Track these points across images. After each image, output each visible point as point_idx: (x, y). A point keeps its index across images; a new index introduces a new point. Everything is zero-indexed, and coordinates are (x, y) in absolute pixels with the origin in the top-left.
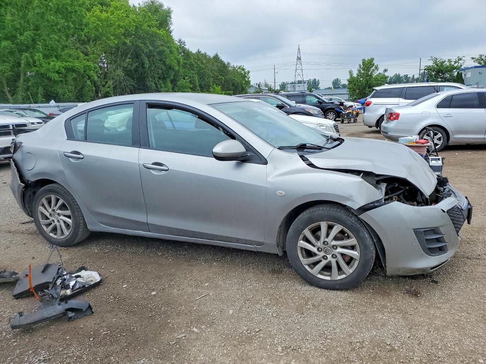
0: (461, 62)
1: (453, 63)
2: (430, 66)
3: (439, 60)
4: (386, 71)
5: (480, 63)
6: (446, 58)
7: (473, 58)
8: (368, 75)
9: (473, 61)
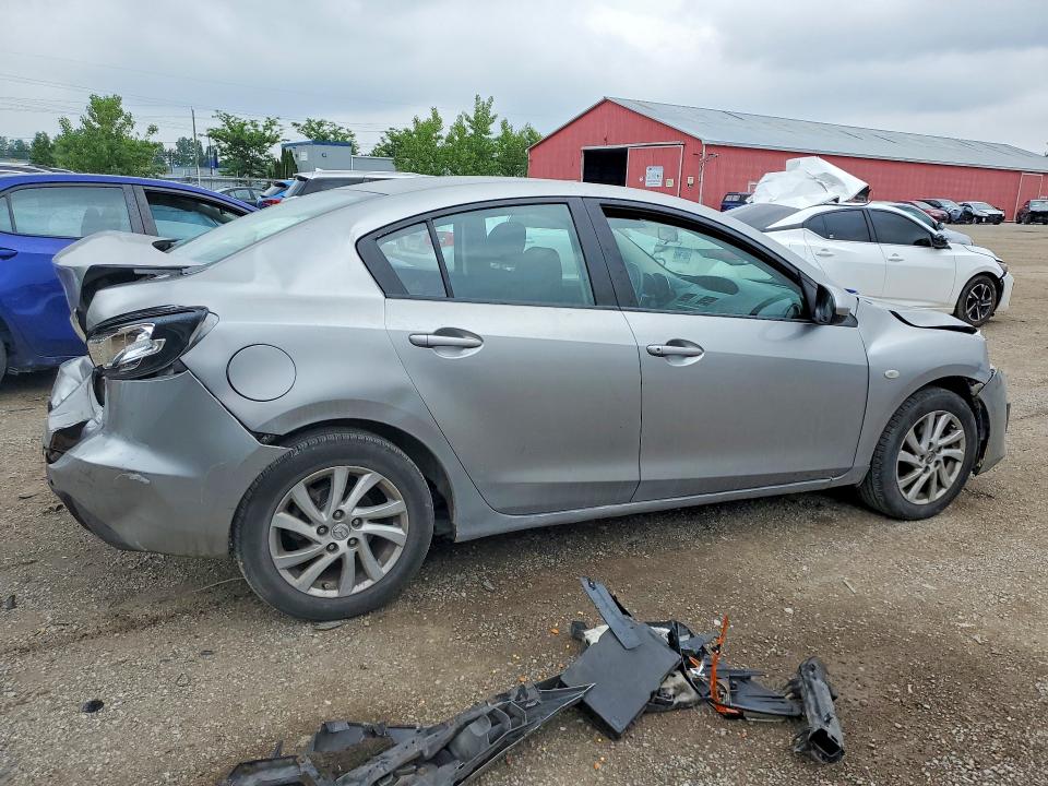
0: (275, 128)
1: (261, 129)
2: (218, 130)
3: (233, 119)
4: (153, 130)
5: (309, 136)
6: (244, 118)
7: (295, 124)
8: (109, 136)
9: (296, 129)
